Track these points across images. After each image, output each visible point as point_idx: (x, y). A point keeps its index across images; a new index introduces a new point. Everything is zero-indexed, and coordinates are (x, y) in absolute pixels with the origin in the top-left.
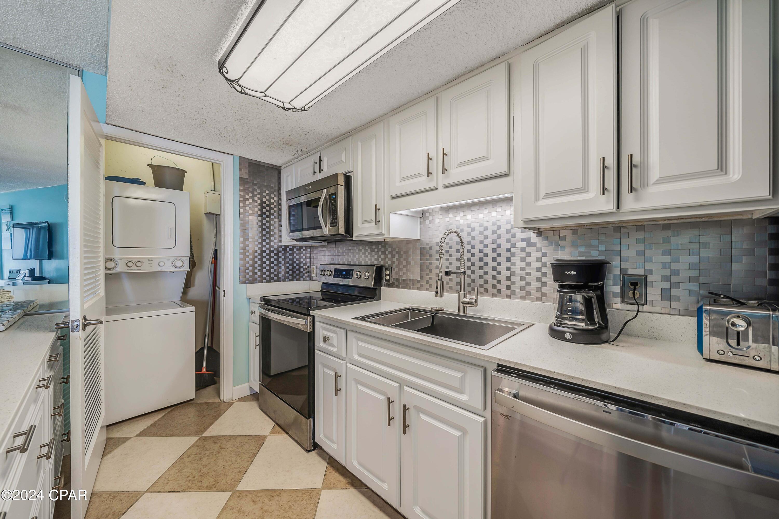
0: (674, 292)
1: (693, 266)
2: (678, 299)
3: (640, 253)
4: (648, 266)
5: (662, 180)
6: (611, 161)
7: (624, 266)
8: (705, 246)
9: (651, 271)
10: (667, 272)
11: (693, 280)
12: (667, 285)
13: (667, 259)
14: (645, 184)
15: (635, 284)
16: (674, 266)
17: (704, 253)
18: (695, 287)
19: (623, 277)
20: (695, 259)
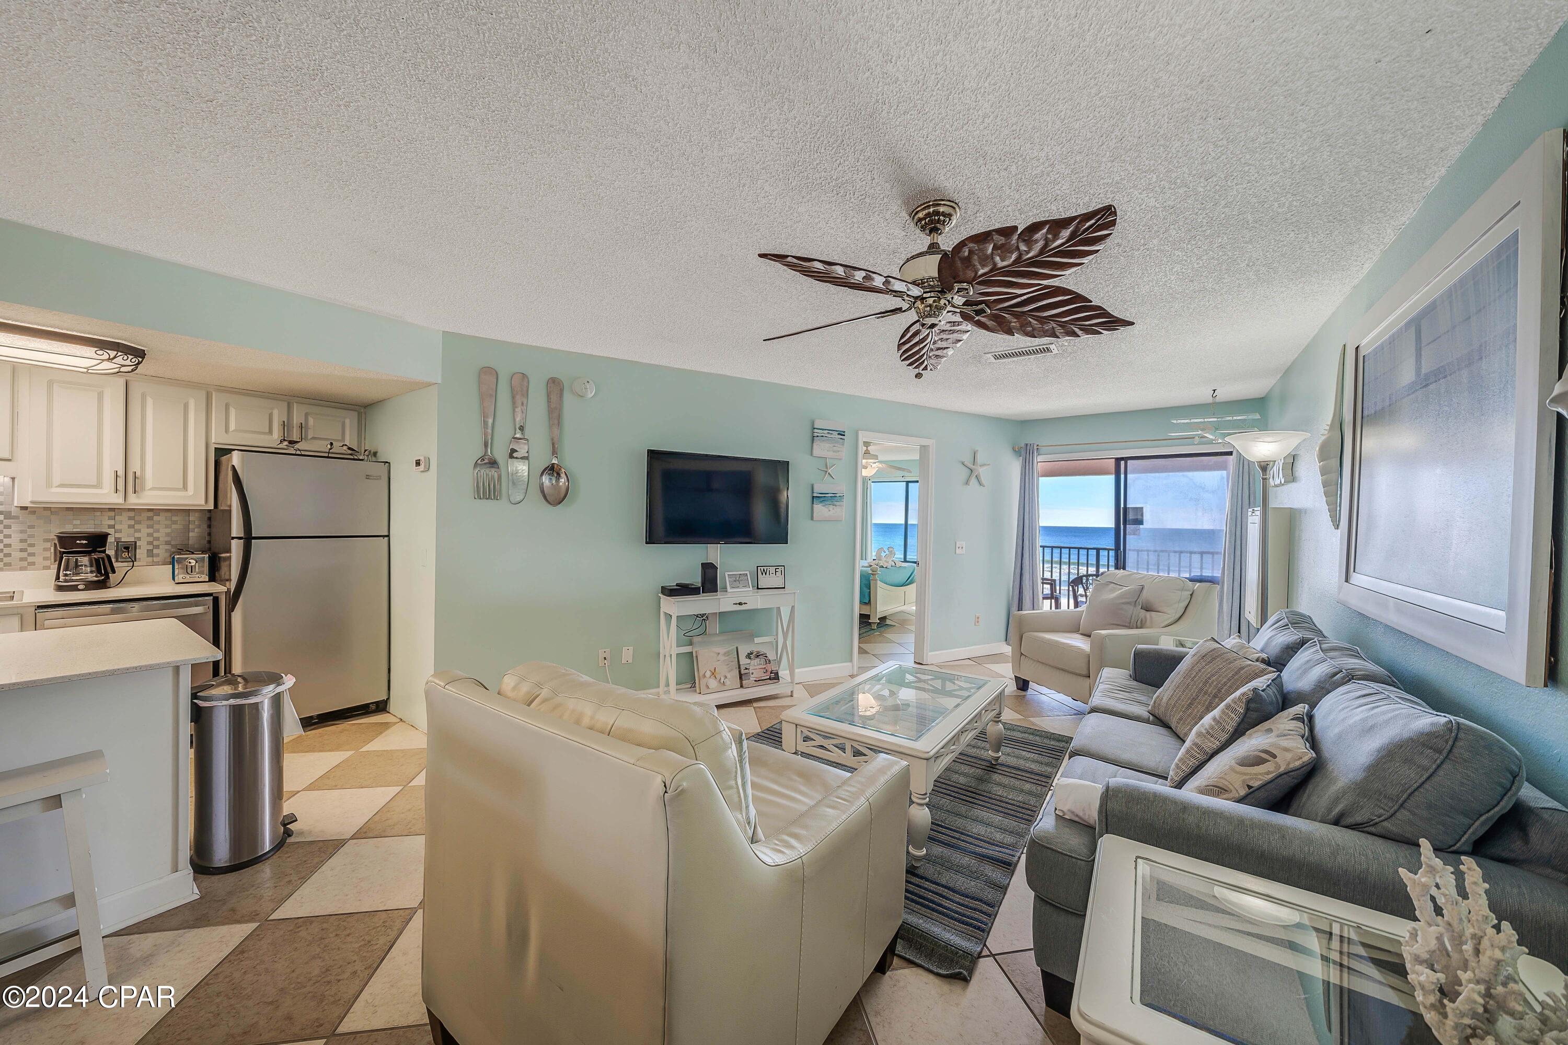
0: (155, 551)
1: (168, 535)
2: (158, 555)
3: (130, 527)
4: (137, 535)
5: (152, 489)
6: (121, 473)
7: (117, 535)
8: (175, 522)
9: (139, 539)
10: (151, 539)
11: (167, 543)
12: (150, 547)
13: (151, 531)
14: (143, 489)
15: (127, 548)
16: (155, 535)
17: (174, 526)
18: (168, 547)
19: (117, 544)
20: (168, 530)
